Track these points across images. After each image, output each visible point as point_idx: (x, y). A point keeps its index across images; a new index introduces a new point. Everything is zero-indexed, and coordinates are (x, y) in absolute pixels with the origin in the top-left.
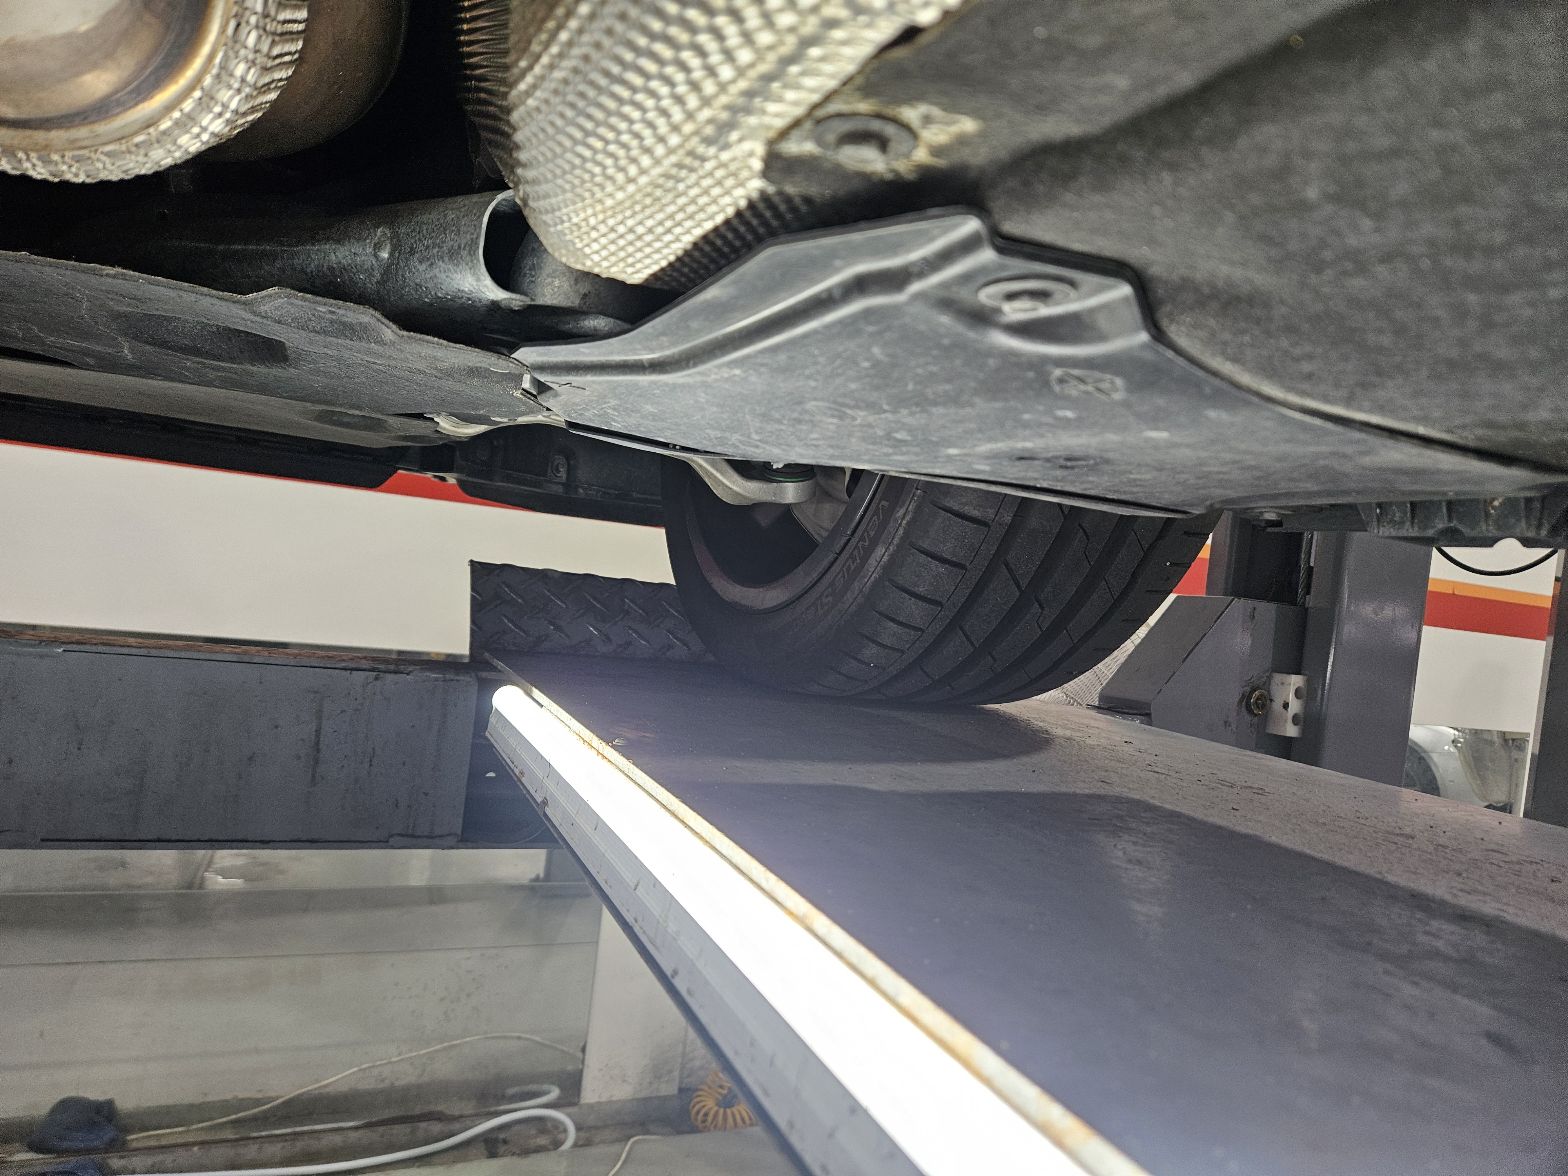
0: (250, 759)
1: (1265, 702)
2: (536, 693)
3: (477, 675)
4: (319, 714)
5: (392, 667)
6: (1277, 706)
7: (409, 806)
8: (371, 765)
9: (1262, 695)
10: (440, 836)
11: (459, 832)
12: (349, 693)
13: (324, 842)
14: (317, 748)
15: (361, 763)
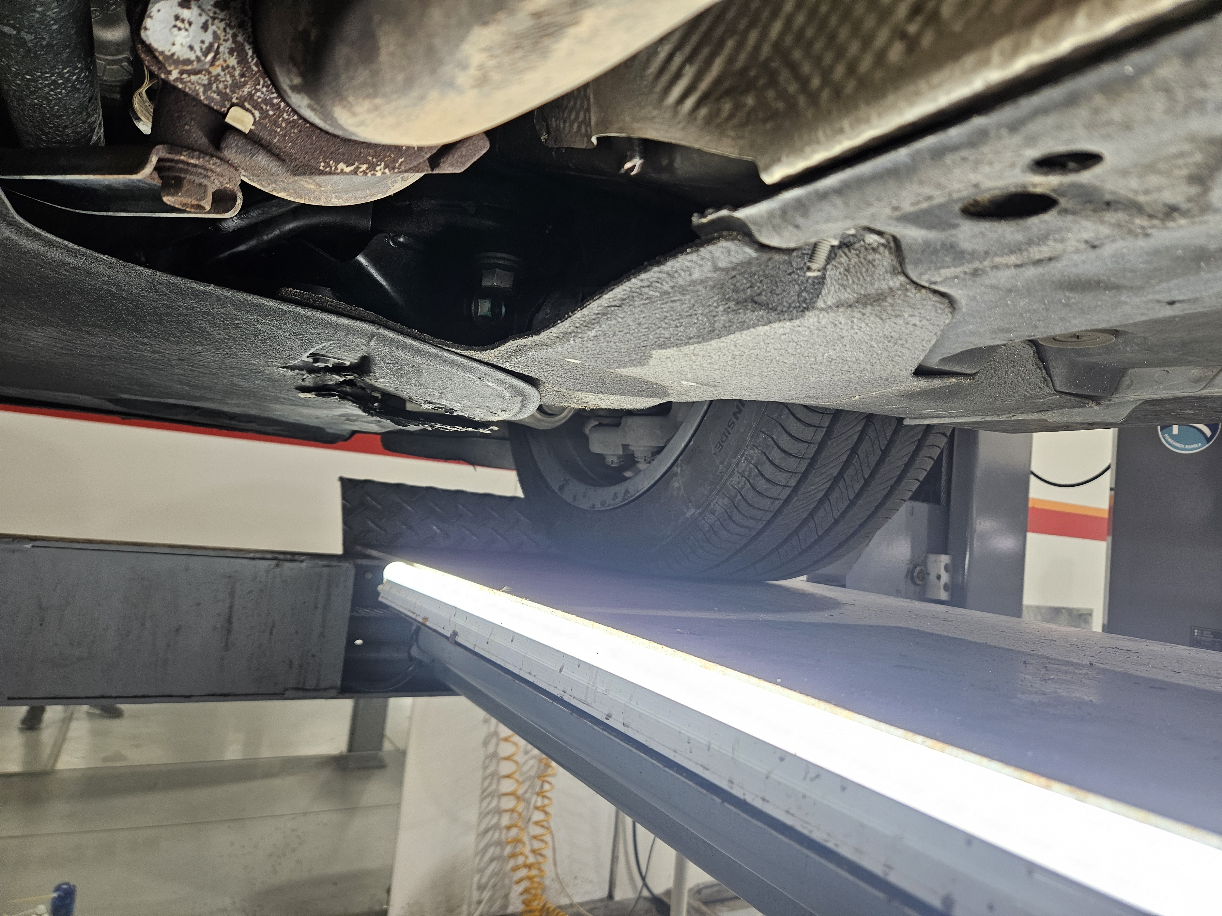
0: (177, 630)
1: (924, 575)
3: (356, 563)
4: (232, 594)
5: (289, 557)
6: (933, 577)
7: (301, 666)
9: (922, 570)
10: (325, 689)
11: (339, 684)
12: (256, 578)
13: (233, 695)
14: (229, 621)
15: (264, 632)
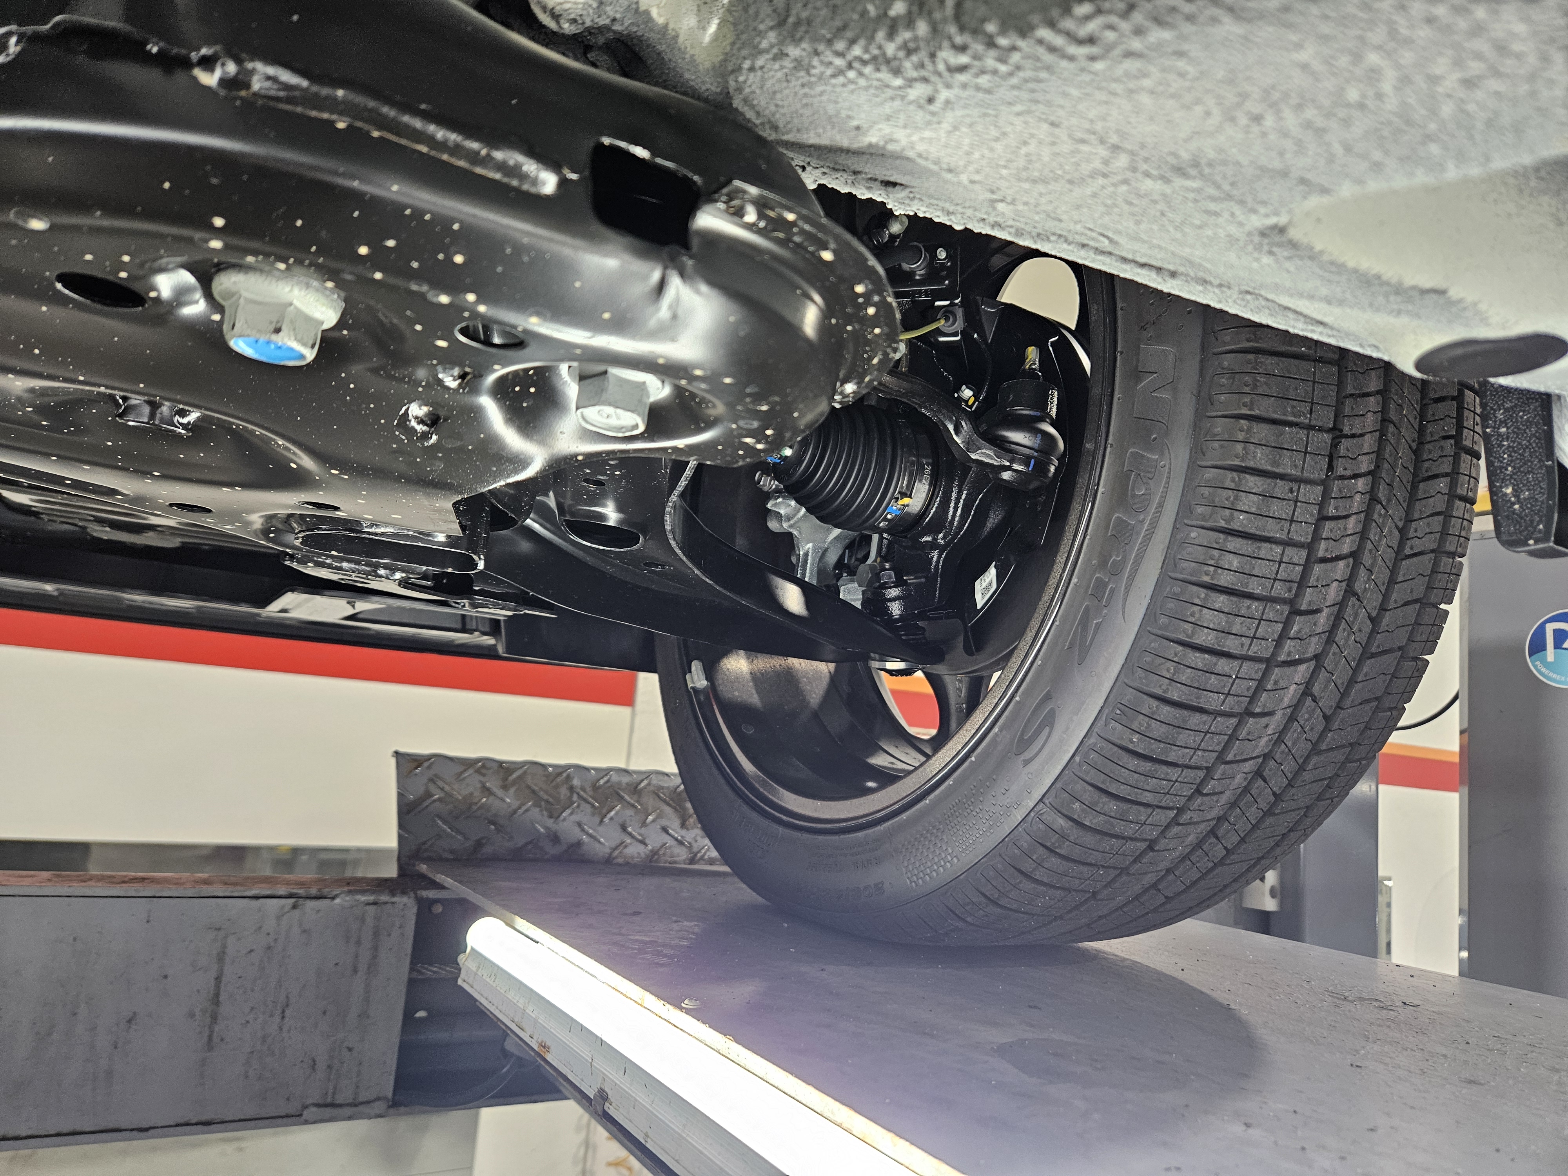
0: (130, 1021)
2: (521, 923)
3: (416, 894)
4: (221, 957)
5: (314, 891)
7: (329, 1067)
8: (283, 1017)
10: (368, 1102)
11: (389, 1094)
12: (260, 928)
13: (218, 1123)
14: (216, 1000)
15: (271, 1016)
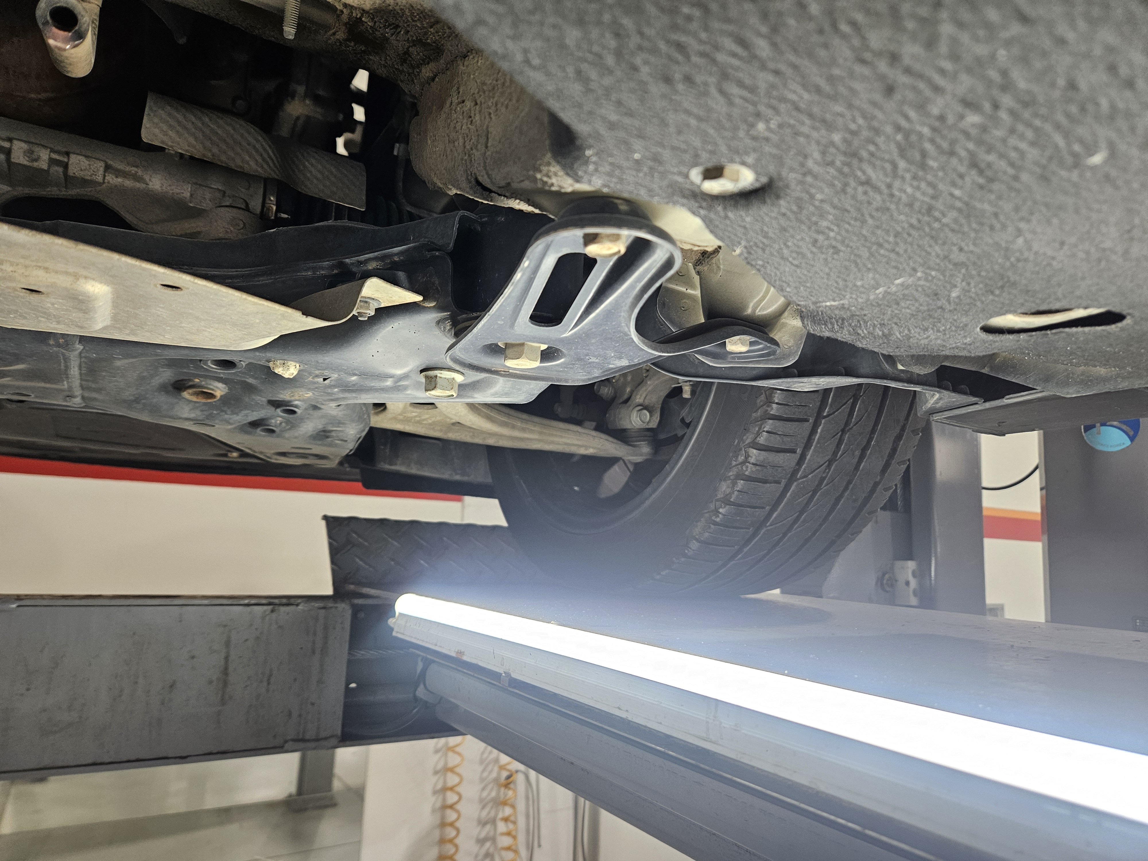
0: (171, 686)
1: (893, 582)
3: (349, 602)
4: (228, 643)
5: (284, 601)
6: (901, 583)
7: (300, 716)
8: (269, 684)
9: (890, 577)
10: (326, 739)
11: (339, 732)
12: (251, 625)
14: (225, 672)
15: (261, 682)
